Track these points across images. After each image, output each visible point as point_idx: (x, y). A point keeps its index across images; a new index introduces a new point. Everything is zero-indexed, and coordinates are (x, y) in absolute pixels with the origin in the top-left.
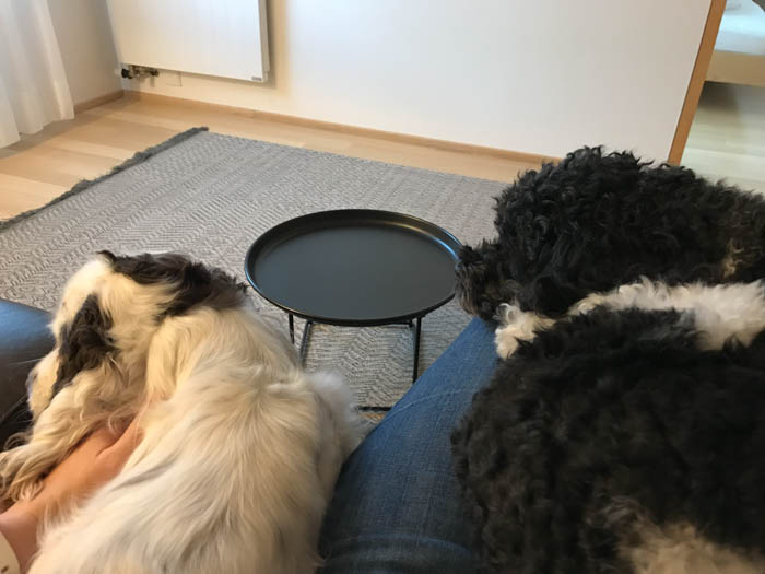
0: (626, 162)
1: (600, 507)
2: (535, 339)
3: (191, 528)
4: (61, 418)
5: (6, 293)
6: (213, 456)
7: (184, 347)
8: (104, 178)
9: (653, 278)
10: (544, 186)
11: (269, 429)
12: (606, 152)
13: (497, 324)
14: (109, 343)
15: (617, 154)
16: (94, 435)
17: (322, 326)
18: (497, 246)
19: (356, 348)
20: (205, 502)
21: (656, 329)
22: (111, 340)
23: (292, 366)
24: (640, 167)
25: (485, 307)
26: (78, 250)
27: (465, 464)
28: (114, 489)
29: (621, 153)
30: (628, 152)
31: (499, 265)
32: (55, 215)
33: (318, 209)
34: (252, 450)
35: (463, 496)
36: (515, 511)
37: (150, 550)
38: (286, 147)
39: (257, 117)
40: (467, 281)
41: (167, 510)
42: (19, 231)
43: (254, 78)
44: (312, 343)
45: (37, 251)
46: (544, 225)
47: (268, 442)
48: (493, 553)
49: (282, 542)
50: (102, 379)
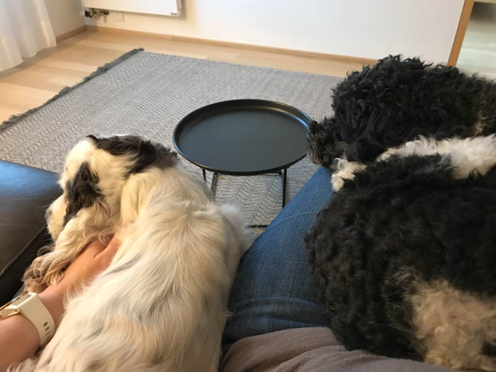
0: (415, 65)
1: (394, 273)
2: (354, 178)
3: (153, 295)
4: (71, 236)
5: (24, 161)
6: (163, 253)
7: (142, 191)
8: (79, 85)
9: (427, 136)
10: (363, 81)
11: (196, 238)
12: (403, 59)
13: (334, 171)
14: (98, 192)
15: (409, 59)
16: (91, 245)
17: (224, 176)
18: (333, 120)
19: (246, 189)
20: (160, 280)
21: (427, 166)
22: (99, 190)
23: (208, 201)
24: (424, 68)
25: (326, 159)
26: (67, 133)
27: (314, 254)
28: (106, 275)
29: (412, 59)
30: (417, 58)
31: (334, 133)
32: (50, 111)
33: (218, 100)
34: (186, 250)
35: (313, 273)
36: (344, 279)
37: (131, 307)
38: (195, 59)
39: (175, 40)
40: (314, 143)
41: (139, 286)
42: (29, 122)
43: (172, 14)
44: (218, 187)
45: (41, 134)
46: (362, 105)
47: (195, 245)
48: (331, 304)
49: (207, 302)
50: (94, 214)
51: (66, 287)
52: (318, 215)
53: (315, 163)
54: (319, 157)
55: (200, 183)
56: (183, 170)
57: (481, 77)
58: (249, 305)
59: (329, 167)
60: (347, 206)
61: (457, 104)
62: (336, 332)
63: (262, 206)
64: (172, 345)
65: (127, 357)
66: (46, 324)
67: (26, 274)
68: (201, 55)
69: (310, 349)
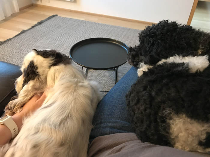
0: (174, 24)
1: (163, 111)
2: (148, 71)
3: (61, 118)
4: (26, 92)
5: (7, 61)
6: (65, 101)
7: (57, 74)
8: (29, 29)
9: (179, 55)
10: (152, 30)
11: (79, 94)
12: (169, 22)
13: (138, 68)
14: (37, 74)
15: (172, 22)
16: (34, 96)
18: (139, 46)
19: (100, 76)
20: (64, 112)
21: (178, 67)
22: (37, 72)
24: (178, 26)
25: (135, 63)
27: (129, 102)
28: (40, 109)
30: (175, 22)
31: (139, 52)
32: (16, 40)
34: (75, 99)
35: (129, 110)
36: (142, 113)
37: (51, 122)
38: (80, 20)
39: (71, 11)
42: (7, 44)
44: (88, 75)
45: (12, 50)
46: (151, 41)
47: (79, 97)
48: (136, 123)
49: (83, 121)
50: (35, 83)
51: (23, 114)
52: (132, 86)
53: (130, 64)
54: (132, 62)
56: (74, 66)
58: (101, 123)
59: (136, 66)
60: (144, 83)
61: (191, 42)
62: (138, 135)
63: (107, 83)
64: (69, 138)
65: (50, 143)
66: (14, 129)
67: (6, 108)
68: (82, 18)
69: (126, 141)
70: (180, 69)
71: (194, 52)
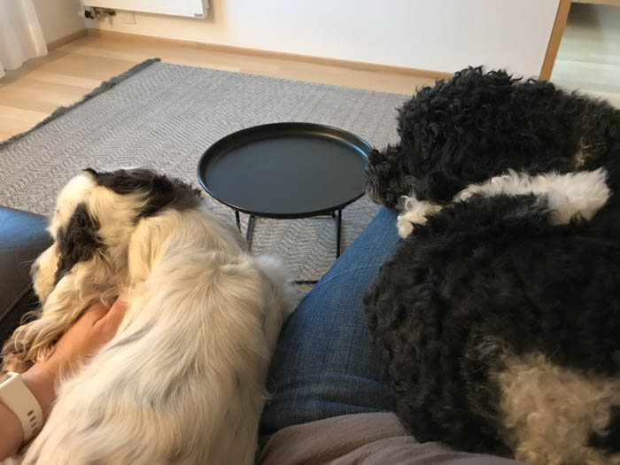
0: (501, 78)
1: (476, 344)
2: (427, 223)
3: (169, 374)
4: (65, 298)
5: (7, 203)
6: (182, 320)
7: (156, 240)
9: (518, 170)
10: (436, 99)
11: (224, 298)
12: (486, 71)
13: (398, 212)
14: (99, 242)
15: (493, 72)
16: (91, 309)
17: (263, 220)
18: (399, 148)
19: (290, 235)
20: (179, 355)
21: (518, 209)
22: (100, 238)
23: (240, 251)
24: (511, 83)
25: (389, 198)
26: (62, 165)
27: (375, 319)
28: (109, 349)
29: (497, 71)
30: (502, 71)
31: (400, 164)
32: (40, 137)
33: (255, 124)
34: (212, 315)
35: (374, 343)
36: (413, 351)
37: (141, 390)
38: (226, 72)
39: (200, 47)
40: (375, 177)
41: (152, 361)
42: (12, 152)
43: (196, 15)
44: (255, 233)
45: (28, 167)
46: (436, 130)
47: (224, 308)
48: (398, 384)
49: (238, 382)
50: (94, 269)
51: (58, 366)
52: (381, 269)
53: (375, 202)
54: (380, 196)
55: (231, 229)
56: (208, 212)
57: (582, 94)
58: (293, 385)
59: (393, 207)
60: (417, 259)
61: (552, 129)
62: (404, 419)
63: (311, 257)
64: (194, 438)
65: (135, 455)
66: (31, 413)
67: (5, 348)
68: (233, 67)
69: (370, 441)
70: (522, 213)
71: (563, 160)
